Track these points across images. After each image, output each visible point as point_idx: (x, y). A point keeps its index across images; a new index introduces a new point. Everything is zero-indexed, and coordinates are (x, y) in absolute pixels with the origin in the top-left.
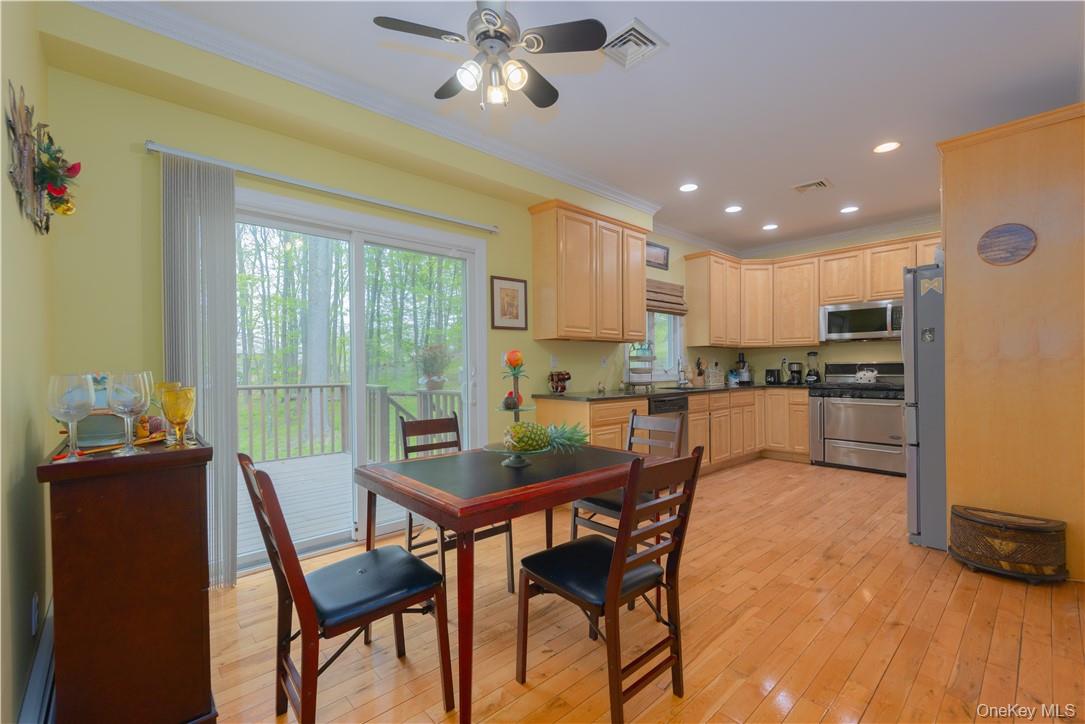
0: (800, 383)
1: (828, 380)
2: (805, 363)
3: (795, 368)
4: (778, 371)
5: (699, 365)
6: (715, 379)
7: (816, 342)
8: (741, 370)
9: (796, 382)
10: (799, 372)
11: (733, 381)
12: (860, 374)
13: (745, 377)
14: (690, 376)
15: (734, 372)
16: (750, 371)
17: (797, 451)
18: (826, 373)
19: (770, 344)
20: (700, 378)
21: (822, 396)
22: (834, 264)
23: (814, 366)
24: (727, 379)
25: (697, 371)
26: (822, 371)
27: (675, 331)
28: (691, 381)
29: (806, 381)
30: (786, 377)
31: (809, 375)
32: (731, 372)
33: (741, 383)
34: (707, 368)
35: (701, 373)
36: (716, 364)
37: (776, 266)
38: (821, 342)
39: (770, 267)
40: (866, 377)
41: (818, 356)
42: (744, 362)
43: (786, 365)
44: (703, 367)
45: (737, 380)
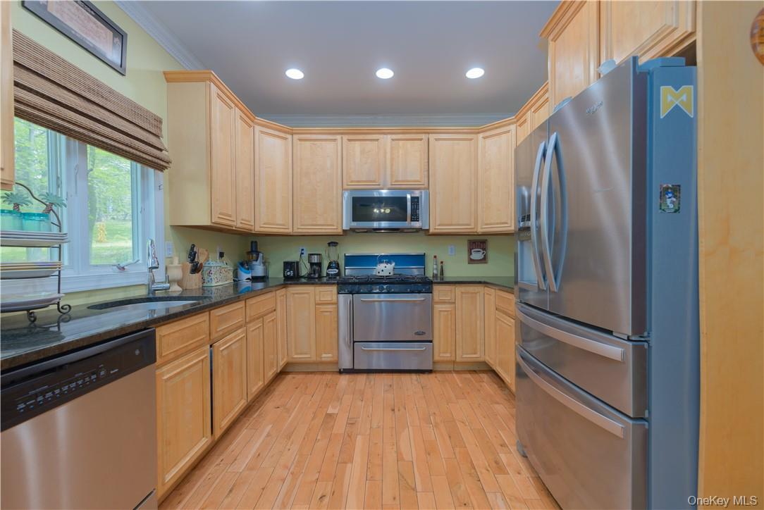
0: (320, 277)
1: (348, 272)
2: (323, 253)
3: (315, 259)
4: (297, 263)
5: (192, 255)
6: (219, 275)
7: (340, 231)
8: (254, 263)
9: (317, 276)
10: (319, 265)
11: (245, 276)
12: (381, 266)
13: (259, 270)
14: (176, 273)
15: (245, 264)
16: (264, 263)
17: (323, 359)
18: (346, 266)
19: (289, 231)
20: (197, 276)
21: (351, 293)
22: (357, 146)
23: (334, 258)
24: (236, 274)
25: (190, 265)
26: (342, 263)
27: (145, 196)
28: (179, 283)
29: (328, 274)
30: (305, 270)
31: (329, 267)
32: (242, 264)
33: (255, 279)
34: (207, 260)
35: (196, 269)
36: (221, 255)
37: (296, 137)
38: (344, 231)
39: (289, 137)
40: (385, 269)
41: (338, 247)
42: (258, 253)
43: (305, 256)
44: (201, 259)
45: (249, 276)
